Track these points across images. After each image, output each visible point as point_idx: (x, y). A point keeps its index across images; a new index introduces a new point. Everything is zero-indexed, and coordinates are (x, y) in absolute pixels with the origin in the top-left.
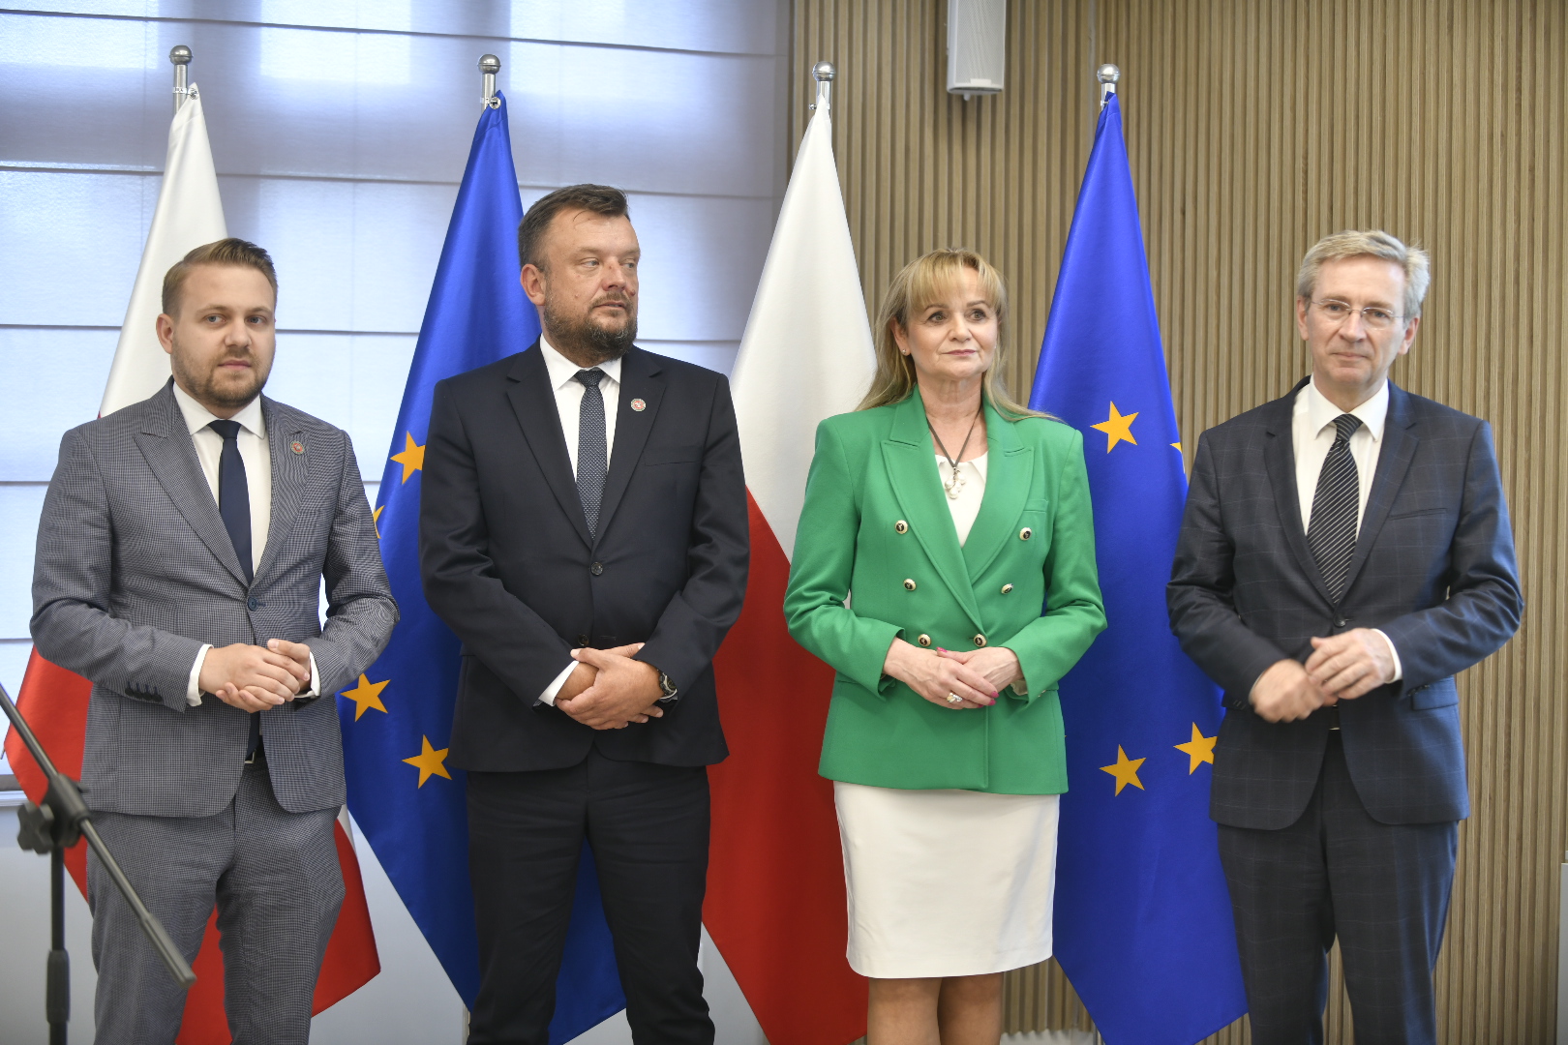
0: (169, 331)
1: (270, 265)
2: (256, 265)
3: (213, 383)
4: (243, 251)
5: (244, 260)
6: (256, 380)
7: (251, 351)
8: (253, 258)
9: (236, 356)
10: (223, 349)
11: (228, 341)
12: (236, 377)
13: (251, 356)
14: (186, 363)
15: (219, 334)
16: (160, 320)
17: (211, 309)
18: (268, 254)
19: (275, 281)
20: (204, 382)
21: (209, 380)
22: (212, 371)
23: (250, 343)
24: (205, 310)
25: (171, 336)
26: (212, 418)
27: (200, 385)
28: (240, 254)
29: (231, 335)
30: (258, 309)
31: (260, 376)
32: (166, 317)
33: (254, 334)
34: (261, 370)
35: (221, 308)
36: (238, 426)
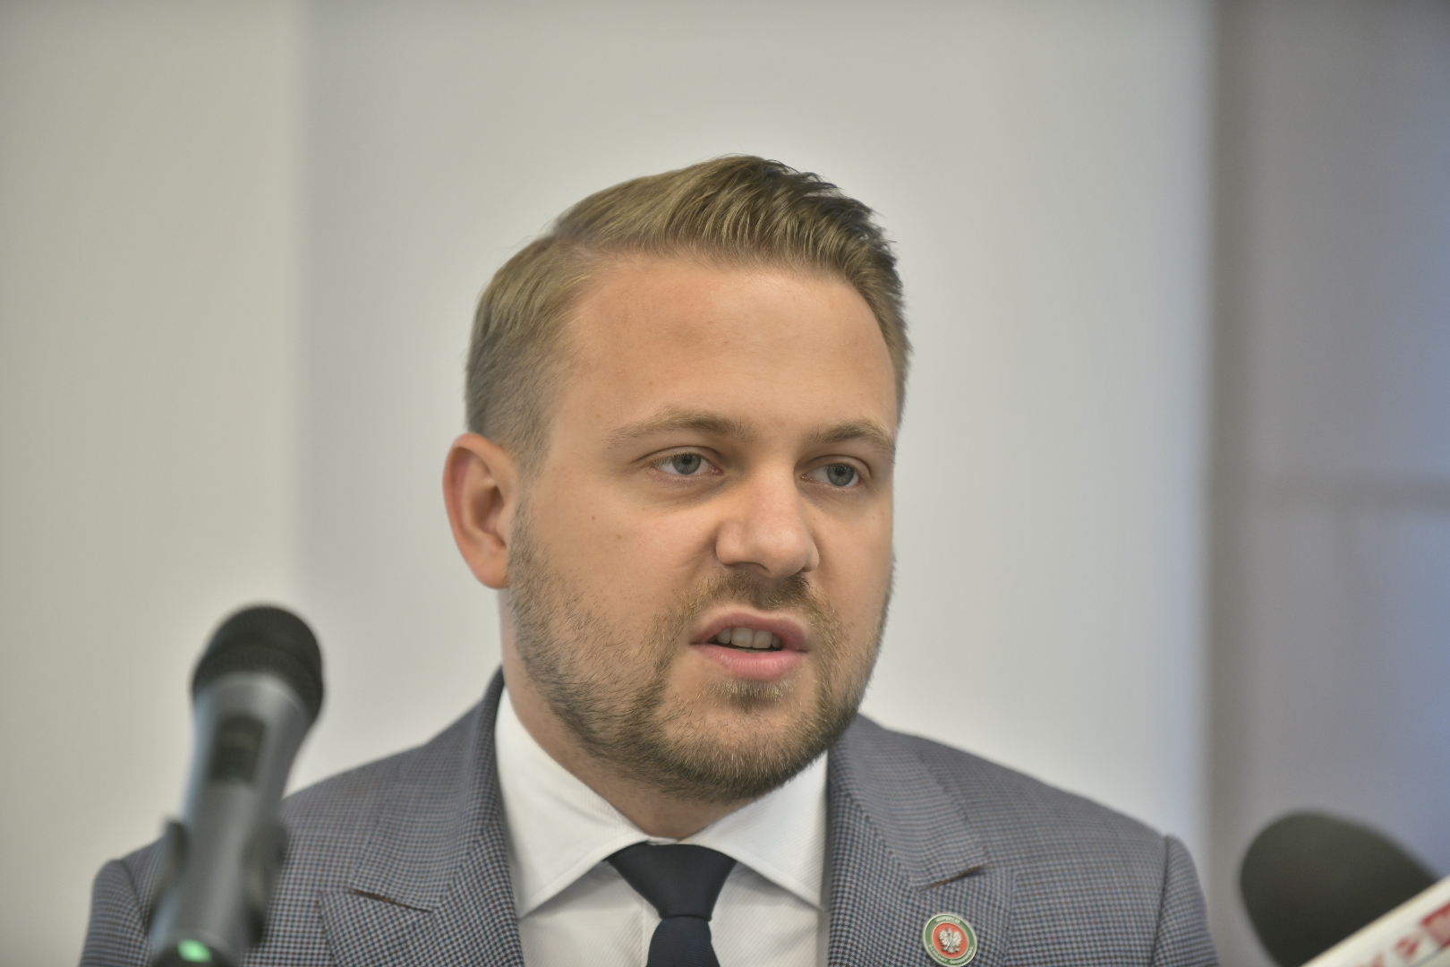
0: (493, 499)
1: (884, 263)
2: (840, 263)
3: (661, 712)
4: (794, 205)
5: (798, 241)
6: (823, 702)
7: (814, 586)
8: (831, 238)
9: (758, 604)
10: (710, 576)
11: (732, 547)
12: (751, 698)
13: (812, 607)
14: (562, 631)
15: (694, 521)
16: (459, 458)
17: (672, 426)
18: (875, 220)
19: (900, 325)
20: (624, 706)
21: (649, 699)
22: (663, 664)
23: (815, 559)
24: (651, 429)
25: (504, 520)
26: (625, 836)
27: (607, 717)
28: (785, 222)
29: (746, 526)
30: (847, 433)
31: (838, 687)
32: (478, 445)
33: (830, 525)
34: (844, 666)
35: (707, 425)
36: (721, 868)
